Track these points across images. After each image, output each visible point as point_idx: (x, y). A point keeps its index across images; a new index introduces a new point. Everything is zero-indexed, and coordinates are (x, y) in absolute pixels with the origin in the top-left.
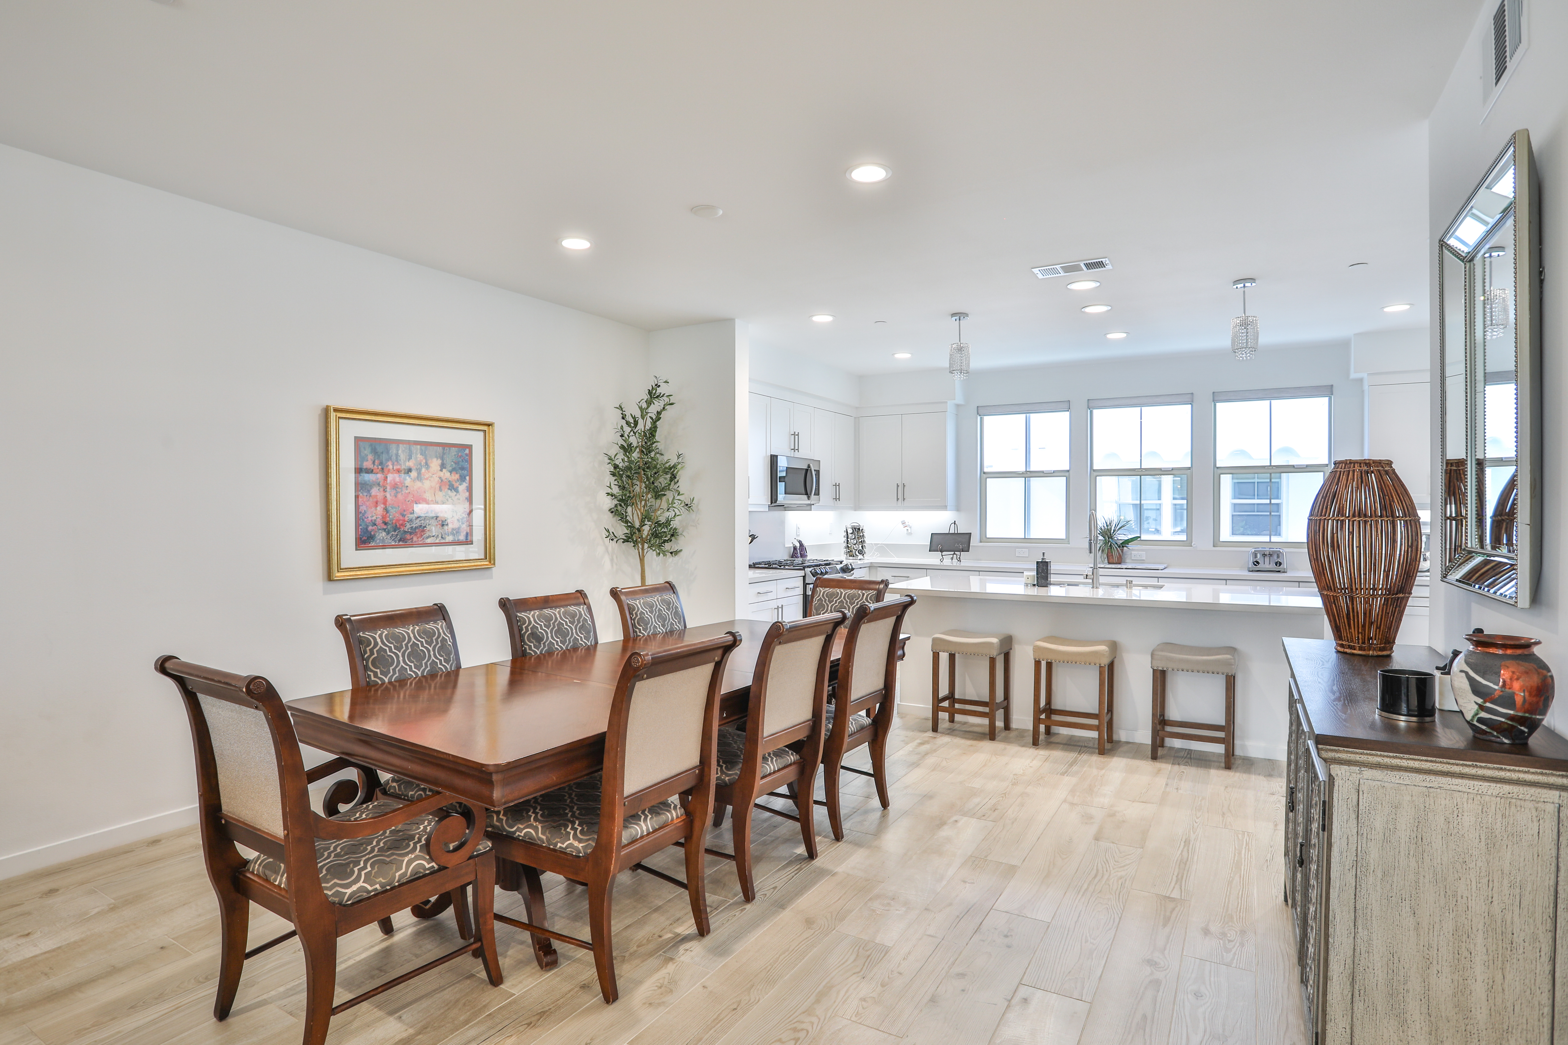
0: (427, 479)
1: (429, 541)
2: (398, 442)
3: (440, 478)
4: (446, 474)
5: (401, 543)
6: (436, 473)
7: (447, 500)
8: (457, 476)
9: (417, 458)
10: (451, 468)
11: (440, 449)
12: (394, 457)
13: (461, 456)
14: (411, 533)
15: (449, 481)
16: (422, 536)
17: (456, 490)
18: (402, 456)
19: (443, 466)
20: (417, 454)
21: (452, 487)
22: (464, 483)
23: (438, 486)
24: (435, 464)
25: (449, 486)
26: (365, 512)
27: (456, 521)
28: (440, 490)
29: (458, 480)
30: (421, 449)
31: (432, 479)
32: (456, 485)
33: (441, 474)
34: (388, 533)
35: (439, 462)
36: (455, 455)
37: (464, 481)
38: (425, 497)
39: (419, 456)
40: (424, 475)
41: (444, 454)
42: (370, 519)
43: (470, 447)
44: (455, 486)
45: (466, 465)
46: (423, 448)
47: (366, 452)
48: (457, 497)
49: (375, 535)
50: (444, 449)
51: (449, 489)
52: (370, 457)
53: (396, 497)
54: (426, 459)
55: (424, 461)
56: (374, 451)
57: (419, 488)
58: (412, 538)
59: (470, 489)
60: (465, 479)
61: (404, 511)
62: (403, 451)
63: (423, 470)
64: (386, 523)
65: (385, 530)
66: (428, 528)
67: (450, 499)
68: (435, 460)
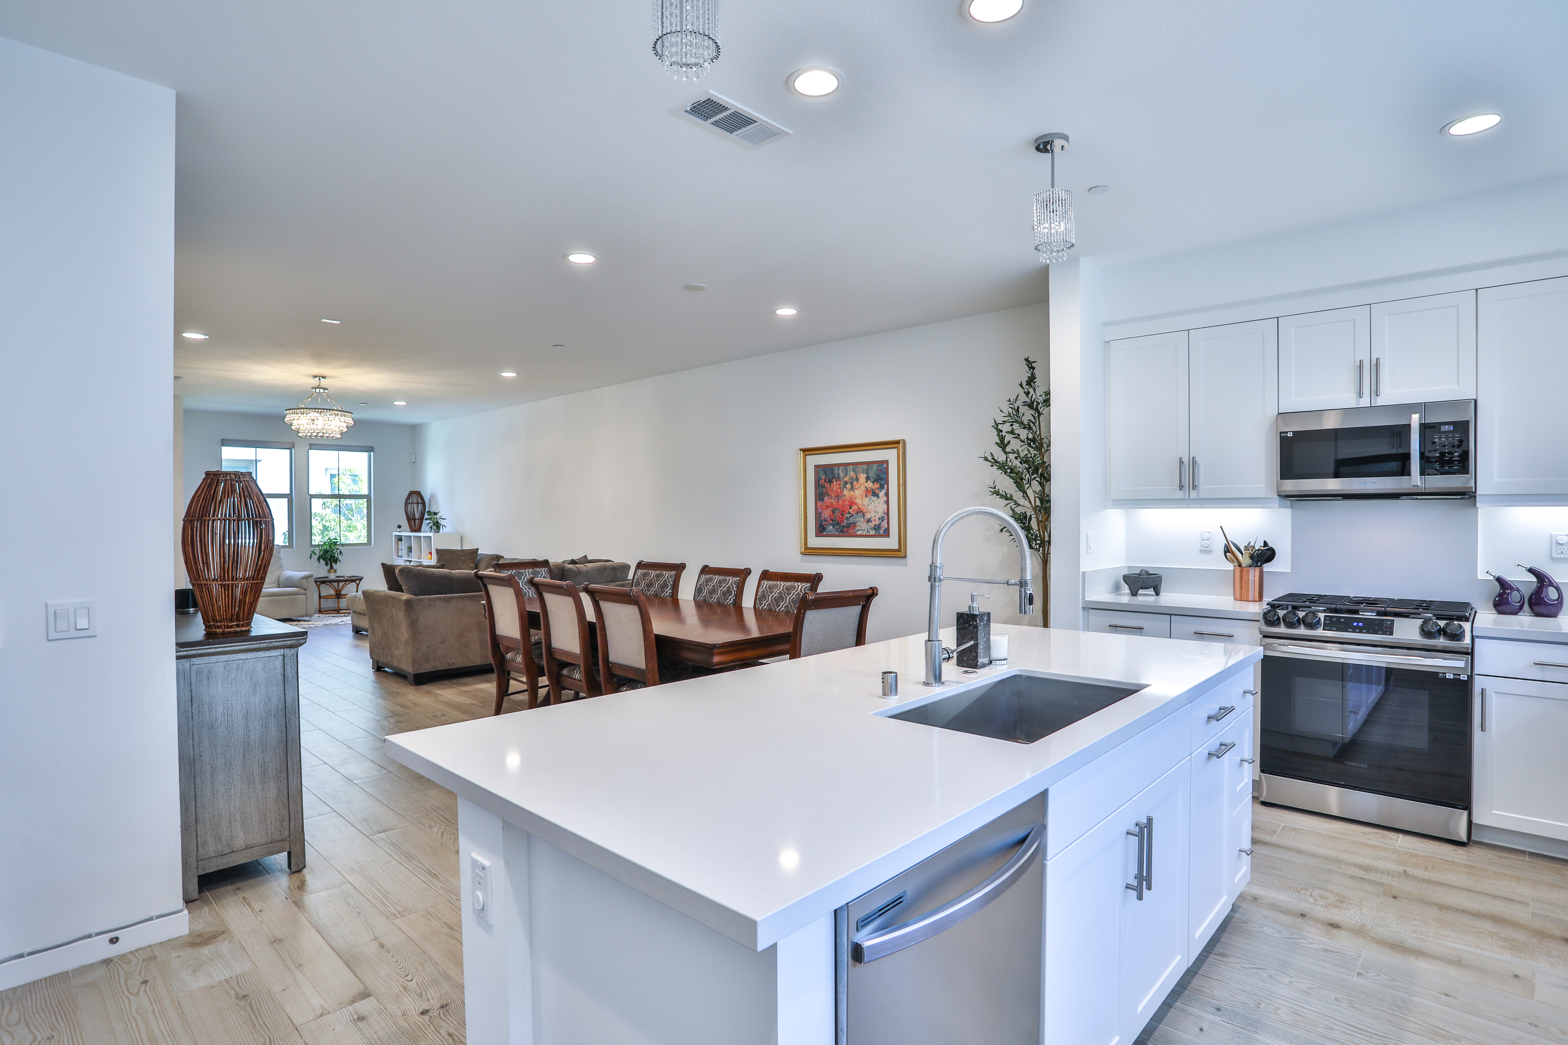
0: (857, 489)
1: (859, 533)
2: (839, 465)
3: (866, 487)
4: (870, 485)
5: (841, 534)
6: (863, 484)
7: (871, 503)
8: (878, 485)
9: (850, 474)
10: (873, 480)
11: (865, 466)
12: (837, 476)
13: (880, 470)
14: (847, 527)
15: (872, 489)
16: (854, 529)
17: (878, 496)
18: (841, 475)
19: (868, 479)
20: (850, 472)
21: (875, 494)
22: (883, 490)
23: (864, 493)
24: (862, 477)
25: (872, 493)
26: (821, 513)
27: (877, 519)
28: (866, 496)
29: (878, 488)
30: (853, 468)
31: (860, 489)
32: (877, 491)
33: (867, 485)
34: (834, 527)
35: (865, 475)
36: (876, 469)
37: (883, 489)
38: (856, 502)
39: (852, 473)
40: (855, 486)
41: (868, 469)
42: (823, 517)
43: (887, 462)
44: (877, 493)
45: (884, 476)
46: (854, 467)
47: (821, 474)
48: (878, 501)
49: (826, 528)
50: (868, 466)
51: (872, 495)
52: (823, 477)
53: (838, 502)
54: (856, 474)
55: (855, 476)
56: (825, 473)
57: (852, 496)
58: (848, 531)
59: (887, 494)
60: (884, 487)
61: (843, 512)
62: (842, 471)
63: (855, 483)
64: (832, 520)
65: (832, 524)
66: (858, 524)
67: (873, 503)
68: (862, 475)
